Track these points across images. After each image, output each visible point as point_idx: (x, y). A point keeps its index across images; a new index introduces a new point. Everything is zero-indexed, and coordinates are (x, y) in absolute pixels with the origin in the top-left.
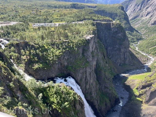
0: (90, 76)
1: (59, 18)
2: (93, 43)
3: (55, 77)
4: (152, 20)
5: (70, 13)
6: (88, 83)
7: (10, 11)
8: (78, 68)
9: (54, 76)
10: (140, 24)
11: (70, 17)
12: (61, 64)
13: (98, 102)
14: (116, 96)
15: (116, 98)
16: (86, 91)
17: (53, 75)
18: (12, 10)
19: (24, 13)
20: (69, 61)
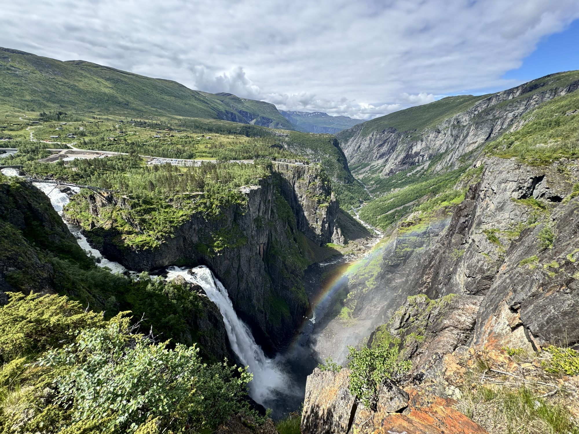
0: (249, 265)
1: (207, 150)
2: (259, 201)
3: (169, 266)
5: (233, 143)
6: (242, 278)
7: (108, 129)
9: (167, 263)
10: (367, 172)
11: (232, 150)
12: (185, 239)
13: (267, 316)
14: (305, 304)
15: (304, 308)
16: (238, 295)
17: (164, 261)
18: (112, 128)
19: (138, 137)
20: (201, 235)
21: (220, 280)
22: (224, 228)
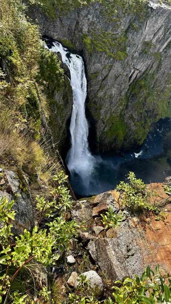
0: (116, 80)
3: (56, 41)
6: (104, 87)
13: (106, 129)
15: (137, 142)
16: (93, 98)
21: (86, 77)
22: (112, 33)
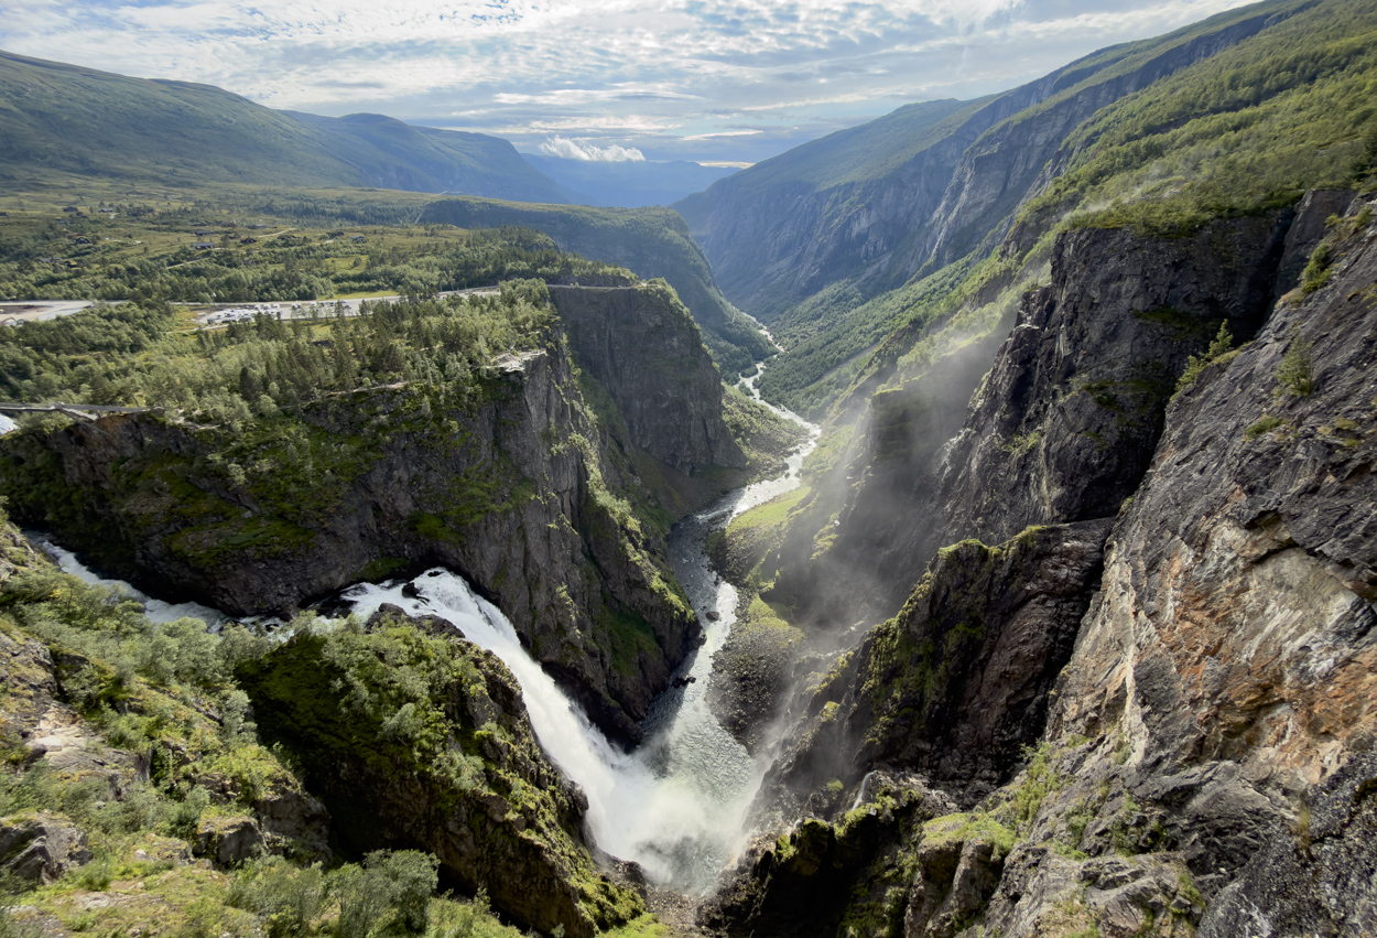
0: (549, 545)
1: (361, 271)
2: (545, 388)
3: (349, 585)
4: (801, 274)
5: (429, 246)
6: (538, 581)
8: (477, 518)
9: (341, 580)
12: (376, 508)
13: (606, 660)
14: (686, 613)
16: (533, 624)
17: (333, 574)
20: (419, 492)
22: (475, 467)
